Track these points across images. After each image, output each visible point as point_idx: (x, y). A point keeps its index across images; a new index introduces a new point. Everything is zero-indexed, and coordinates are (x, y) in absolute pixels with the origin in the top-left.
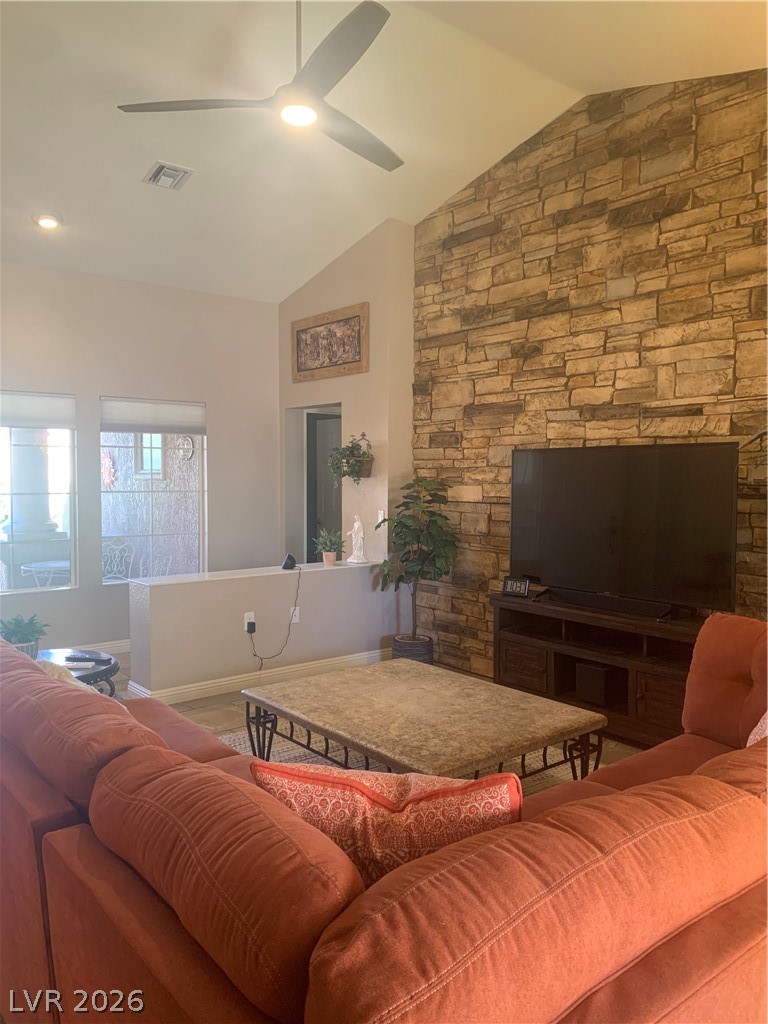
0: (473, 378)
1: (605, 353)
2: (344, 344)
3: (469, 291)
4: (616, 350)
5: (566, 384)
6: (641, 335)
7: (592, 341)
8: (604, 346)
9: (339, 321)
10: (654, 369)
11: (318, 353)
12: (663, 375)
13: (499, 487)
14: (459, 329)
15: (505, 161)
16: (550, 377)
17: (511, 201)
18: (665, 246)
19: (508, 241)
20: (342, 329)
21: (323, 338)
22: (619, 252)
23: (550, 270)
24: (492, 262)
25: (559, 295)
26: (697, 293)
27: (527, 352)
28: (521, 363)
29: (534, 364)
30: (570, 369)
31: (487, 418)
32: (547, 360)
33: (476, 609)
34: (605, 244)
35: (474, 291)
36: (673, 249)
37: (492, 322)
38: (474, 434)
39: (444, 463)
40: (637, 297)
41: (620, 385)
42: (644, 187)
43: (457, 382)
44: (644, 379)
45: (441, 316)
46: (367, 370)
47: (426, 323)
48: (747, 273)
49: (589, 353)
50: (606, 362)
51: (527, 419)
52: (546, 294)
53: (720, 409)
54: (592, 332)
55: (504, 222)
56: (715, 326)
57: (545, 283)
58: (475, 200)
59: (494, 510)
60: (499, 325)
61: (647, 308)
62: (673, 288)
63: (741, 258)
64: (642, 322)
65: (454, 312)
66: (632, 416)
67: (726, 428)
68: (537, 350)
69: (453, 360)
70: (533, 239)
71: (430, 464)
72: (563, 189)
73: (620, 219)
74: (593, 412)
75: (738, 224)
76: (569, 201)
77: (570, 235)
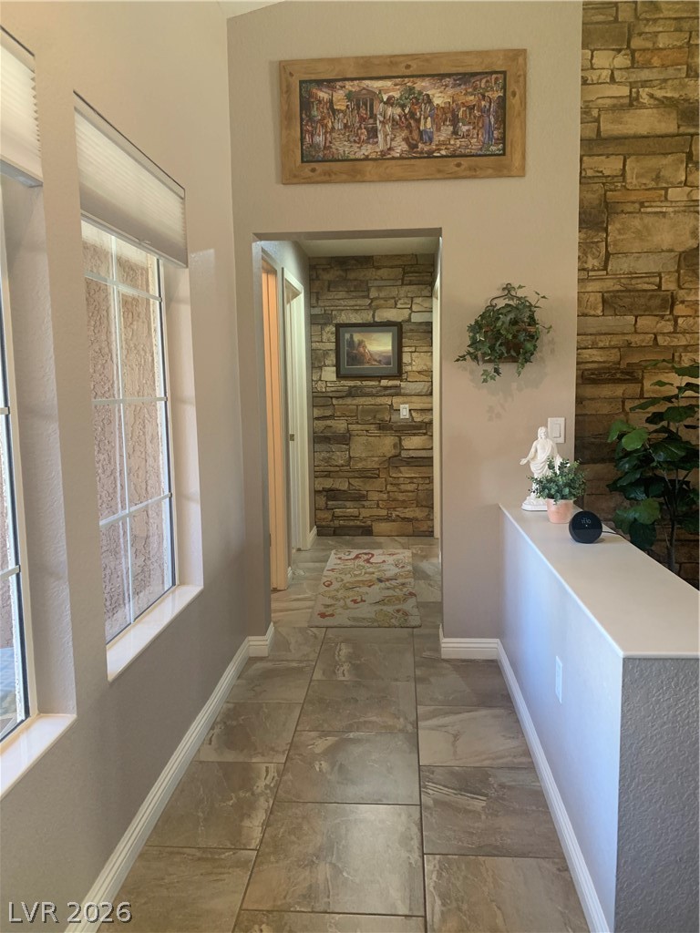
2: (455, 121)
3: (693, 72)
9: (442, 76)
11: (373, 133)
20: (450, 91)
21: (390, 102)
39: (636, 339)
43: (664, 214)
45: (633, 102)
46: (522, 173)
47: (595, 113)
65: (663, 103)
69: (658, 178)
71: (605, 340)
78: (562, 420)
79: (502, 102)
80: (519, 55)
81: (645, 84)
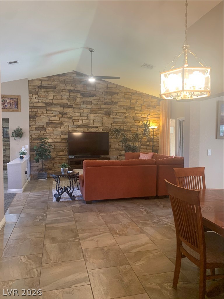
0: (49, 117)
1: (80, 116)
2: (10, 104)
4: (82, 116)
5: (73, 121)
6: (87, 115)
7: (78, 114)
9: (8, 98)
10: (90, 120)
12: (91, 121)
13: (57, 139)
14: (44, 106)
15: (56, 75)
16: (69, 119)
17: (59, 84)
18: (91, 101)
19: (58, 91)
20: (10, 100)
22: (83, 100)
23: (68, 99)
24: (53, 94)
25: (70, 105)
26: (96, 110)
27: (63, 114)
28: (62, 115)
29: (65, 116)
30: (73, 118)
31: (53, 125)
32: (68, 116)
33: (51, 164)
34: (80, 98)
35: (48, 99)
36: (93, 102)
37: (54, 106)
38: (50, 128)
39: (40, 134)
40: (86, 108)
41: (83, 122)
42: (87, 91)
43: (44, 117)
44: (88, 122)
45: (38, 102)
46: (20, 111)
47: (33, 103)
48: (103, 109)
49: (77, 116)
50: (81, 118)
51: (64, 126)
52: (67, 104)
53: (100, 127)
54: (78, 112)
55: (56, 87)
56: (99, 115)
57: (67, 102)
58: (48, 80)
59: (56, 144)
60: (56, 107)
61: (88, 110)
62: (93, 108)
63: (103, 106)
64: (87, 112)
65: (43, 102)
66: (86, 127)
67: (101, 130)
68: (66, 114)
69: (43, 112)
70: (64, 93)
71: (36, 134)
72: (71, 86)
73: (83, 94)
74: (79, 126)
75: (102, 101)
76: (72, 88)
77: (72, 94)
78: (27, 145)
79: (17, 102)
80: (19, 96)
81: (40, 99)
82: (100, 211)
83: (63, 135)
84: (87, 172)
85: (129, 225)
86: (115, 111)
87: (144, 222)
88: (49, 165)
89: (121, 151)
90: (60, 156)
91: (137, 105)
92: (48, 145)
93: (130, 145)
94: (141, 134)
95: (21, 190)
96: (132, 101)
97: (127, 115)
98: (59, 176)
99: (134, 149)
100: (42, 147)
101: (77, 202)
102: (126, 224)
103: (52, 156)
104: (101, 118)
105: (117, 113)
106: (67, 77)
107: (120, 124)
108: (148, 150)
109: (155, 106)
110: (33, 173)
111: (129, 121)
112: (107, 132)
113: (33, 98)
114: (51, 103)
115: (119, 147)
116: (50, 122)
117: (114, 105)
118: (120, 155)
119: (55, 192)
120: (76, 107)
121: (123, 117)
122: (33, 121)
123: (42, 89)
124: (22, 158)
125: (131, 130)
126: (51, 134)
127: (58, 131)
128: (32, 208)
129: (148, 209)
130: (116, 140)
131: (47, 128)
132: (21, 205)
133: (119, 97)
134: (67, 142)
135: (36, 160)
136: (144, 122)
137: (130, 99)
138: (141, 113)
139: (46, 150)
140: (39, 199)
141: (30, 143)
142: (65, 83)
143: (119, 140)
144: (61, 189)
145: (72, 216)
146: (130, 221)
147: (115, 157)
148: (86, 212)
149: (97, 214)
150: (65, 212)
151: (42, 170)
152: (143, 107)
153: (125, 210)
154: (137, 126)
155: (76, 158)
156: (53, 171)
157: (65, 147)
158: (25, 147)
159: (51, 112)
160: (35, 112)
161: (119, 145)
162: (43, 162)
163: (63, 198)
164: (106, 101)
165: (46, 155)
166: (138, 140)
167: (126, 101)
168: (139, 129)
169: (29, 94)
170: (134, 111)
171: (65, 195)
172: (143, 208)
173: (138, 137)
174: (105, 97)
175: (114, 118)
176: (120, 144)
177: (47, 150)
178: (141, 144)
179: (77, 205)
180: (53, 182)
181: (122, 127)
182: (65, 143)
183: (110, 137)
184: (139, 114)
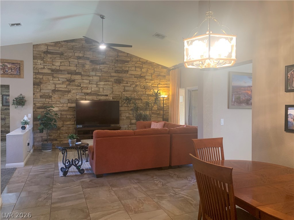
0: (55, 84)
2: (12, 69)
3: (53, 65)
4: (91, 84)
5: (81, 88)
6: (97, 82)
7: (87, 81)
8: (89, 83)
9: (9, 63)
10: (99, 88)
12: (101, 89)
13: (64, 108)
14: (50, 73)
15: (64, 41)
16: (77, 86)
17: (66, 50)
18: (101, 69)
19: (65, 58)
20: (11, 65)
22: (92, 67)
23: (76, 66)
24: (60, 61)
25: (79, 72)
26: (106, 78)
27: (70, 81)
28: (69, 83)
29: (73, 83)
30: (82, 86)
31: (60, 93)
32: (76, 83)
33: (57, 135)
34: (89, 65)
35: (55, 65)
36: (103, 70)
37: (61, 73)
38: (56, 96)
39: (45, 102)
40: (95, 76)
41: (92, 90)
42: (97, 58)
43: (49, 84)
44: (98, 89)
45: (44, 68)
46: (23, 78)
47: (38, 69)
48: (114, 77)
49: (86, 83)
50: (90, 86)
51: (71, 94)
52: (75, 71)
53: (110, 95)
54: (87, 80)
55: (64, 53)
56: (109, 83)
57: (75, 68)
58: (55, 46)
59: (62, 112)
60: (63, 74)
61: (98, 78)
62: (103, 76)
63: (113, 74)
64: (97, 80)
65: (48, 69)
66: (95, 95)
67: (112, 98)
68: (74, 81)
69: (48, 79)
70: (72, 59)
71: (41, 102)
72: (79, 52)
73: (93, 62)
74: (87, 94)
75: (113, 69)
76: (81, 55)
77: (81, 61)
78: (30, 114)
79: (20, 68)
80: (22, 61)
81: (46, 66)
82: (112, 186)
83: (70, 103)
84: (97, 143)
85: (145, 200)
86: (125, 79)
87: (160, 195)
88: (54, 136)
89: (132, 119)
90: (67, 126)
91: (148, 74)
92: (53, 114)
93: (141, 114)
94: (152, 103)
95: (23, 164)
96: (142, 70)
97: (137, 83)
98: (66, 148)
99: (145, 118)
100: (47, 116)
101: (86, 176)
102: (141, 199)
103: (58, 125)
104: (112, 86)
105: (128, 82)
106: (76, 44)
107: (130, 93)
108: (159, 119)
109: (165, 75)
110: (36, 144)
111: (140, 90)
112: (117, 100)
113: (37, 64)
114: (58, 70)
115: (130, 116)
116: (56, 89)
117: (125, 73)
118: (131, 124)
119: (61, 165)
120: (85, 74)
121: (134, 86)
122: (37, 88)
123: (48, 55)
124: (24, 128)
125: (142, 98)
126: (57, 102)
127: (64, 100)
128: (34, 185)
129: (162, 181)
130: (126, 108)
131: (52, 96)
132: (22, 182)
133: (130, 66)
134: (75, 111)
135: (40, 130)
136: (155, 91)
137: (141, 68)
138: (152, 82)
139: (51, 119)
140: (42, 174)
141: (34, 111)
142: (73, 50)
143: (130, 109)
144: (69, 163)
145: (82, 192)
146: (145, 195)
147: (126, 126)
148: (97, 187)
149: (109, 189)
150: (73, 188)
151: (46, 140)
152: (154, 76)
153: (138, 182)
154: (148, 95)
155: (85, 127)
156: (59, 142)
157: (72, 116)
158: (27, 116)
159: (57, 79)
160: (40, 79)
161: (130, 114)
162: (48, 132)
163: (70, 172)
164: (116, 69)
165: (51, 125)
166: (149, 109)
167: (137, 70)
168: (149, 98)
169: (33, 59)
170: (144, 79)
171: (73, 168)
172: (157, 180)
173: (149, 106)
174: (115, 65)
175: (125, 86)
176: (131, 112)
177: (53, 119)
178: (152, 113)
179: (86, 179)
180: (59, 154)
181: (133, 96)
182: (72, 112)
183: (120, 105)
184: (150, 83)
